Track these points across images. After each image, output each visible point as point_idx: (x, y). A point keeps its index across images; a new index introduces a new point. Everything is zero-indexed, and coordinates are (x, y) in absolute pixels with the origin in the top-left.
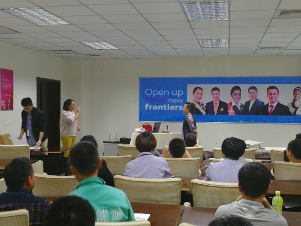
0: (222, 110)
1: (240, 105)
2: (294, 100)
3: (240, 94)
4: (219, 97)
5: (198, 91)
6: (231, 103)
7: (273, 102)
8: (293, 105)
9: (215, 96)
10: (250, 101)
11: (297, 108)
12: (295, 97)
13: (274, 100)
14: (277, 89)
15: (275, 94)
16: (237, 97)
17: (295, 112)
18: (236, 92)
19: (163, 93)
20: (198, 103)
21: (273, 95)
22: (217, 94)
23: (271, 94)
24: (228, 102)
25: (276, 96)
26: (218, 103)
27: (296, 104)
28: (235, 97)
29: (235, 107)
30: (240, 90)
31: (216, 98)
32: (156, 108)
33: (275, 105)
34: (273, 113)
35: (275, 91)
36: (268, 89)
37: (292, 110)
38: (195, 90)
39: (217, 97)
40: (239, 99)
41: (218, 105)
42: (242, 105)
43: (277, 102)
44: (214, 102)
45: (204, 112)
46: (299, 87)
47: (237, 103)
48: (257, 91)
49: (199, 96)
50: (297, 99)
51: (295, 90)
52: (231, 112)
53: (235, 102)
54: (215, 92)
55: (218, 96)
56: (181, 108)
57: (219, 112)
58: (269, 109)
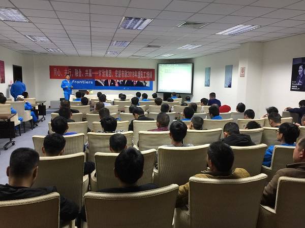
6: (117, 80)
8: (145, 82)
20: (101, 80)
29: (118, 83)
32: (78, 82)
33: (137, 82)
34: (136, 86)
45: (103, 85)
52: (117, 85)
56: (92, 83)
57: (111, 85)
58: (134, 84)
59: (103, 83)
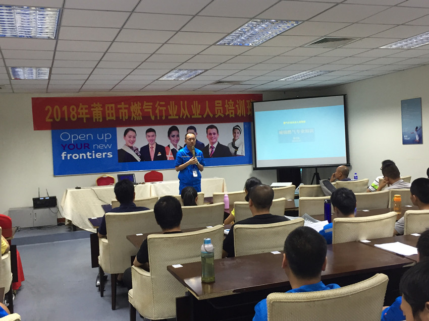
0: (159, 154)
2: (234, 140)
3: (178, 136)
4: (155, 140)
5: (130, 133)
6: (169, 146)
7: (213, 143)
8: (233, 144)
9: (151, 138)
11: (237, 148)
12: (235, 136)
13: (214, 141)
14: (216, 128)
15: (214, 134)
16: (175, 138)
17: (236, 152)
18: (174, 133)
19: (86, 138)
20: (131, 148)
21: (213, 135)
22: (153, 136)
23: (210, 134)
24: (165, 145)
25: (216, 136)
26: (155, 147)
27: (237, 144)
28: (173, 139)
29: (174, 151)
30: (178, 131)
31: (152, 141)
32: (76, 156)
33: (215, 146)
34: (215, 155)
35: (214, 130)
36: (207, 129)
37: (232, 150)
38: (126, 132)
41: (154, 149)
42: (181, 148)
43: (217, 143)
44: (150, 146)
45: (138, 159)
46: (237, 126)
47: (176, 146)
48: (195, 131)
50: (236, 138)
51: (234, 129)
52: (170, 156)
53: (174, 145)
54: (151, 134)
55: (154, 138)
56: (110, 155)
57: (156, 158)
58: (210, 151)
59: (137, 154)
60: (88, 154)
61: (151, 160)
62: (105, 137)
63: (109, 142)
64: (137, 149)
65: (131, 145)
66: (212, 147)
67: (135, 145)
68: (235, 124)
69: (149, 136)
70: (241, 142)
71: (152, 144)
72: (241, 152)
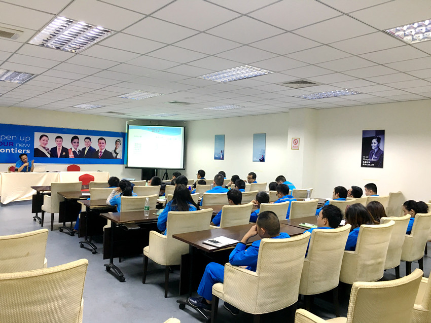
0: (64, 154)
1: (78, 150)
2: (116, 148)
3: (78, 143)
4: (61, 144)
5: (44, 138)
6: (71, 149)
7: (102, 149)
8: (115, 151)
9: (59, 142)
10: (85, 148)
11: (117, 154)
12: (116, 146)
13: (103, 148)
14: (104, 140)
15: (103, 143)
16: (76, 144)
17: (116, 156)
18: (76, 140)
19: (11, 138)
20: (44, 148)
22: (60, 141)
23: (100, 143)
26: (61, 149)
27: (117, 151)
28: (74, 144)
29: (74, 152)
30: (78, 139)
32: (3, 151)
33: (103, 151)
34: (102, 157)
35: (103, 141)
36: (99, 140)
37: (114, 155)
38: (41, 137)
39: (59, 144)
40: (78, 146)
41: (61, 150)
42: (80, 150)
44: (58, 148)
45: (49, 156)
46: (119, 139)
47: (76, 149)
48: (90, 140)
49: (45, 142)
51: (116, 141)
52: (71, 155)
53: (75, 148)
54: (59, 139)
56: (28, 152)
57: (61, 156)
58: (99, 154)
59: (48, 152)
60: (12, 149)
61: (57, 157)
62: (26, 139)
63: (28, 142)
64: (48, 149)
65: (44, 146)
66: (101, 152)
67: (47, 146)
68: (117, 138)
69: (58, 141)
70: (120, 150)
71: (59, 147)
72: (120, 156)
